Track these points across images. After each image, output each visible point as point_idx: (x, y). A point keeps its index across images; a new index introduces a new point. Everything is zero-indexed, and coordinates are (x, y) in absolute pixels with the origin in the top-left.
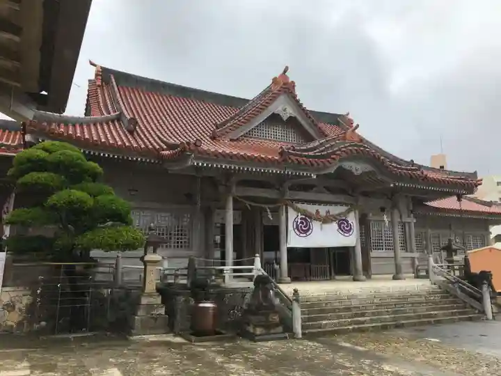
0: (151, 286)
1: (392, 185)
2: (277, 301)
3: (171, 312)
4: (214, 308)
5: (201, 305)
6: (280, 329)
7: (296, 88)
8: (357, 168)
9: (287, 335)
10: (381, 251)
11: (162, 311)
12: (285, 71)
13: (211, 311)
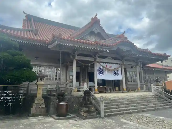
0: (39, 95)
1: (138, 56)
2: (93, 101)
3: (48, 106)
4: (66, 105)
5: (61, 103)
6: (95, 113)
7: (100, 22)
8: (125, 49)
9: (98, 116)
10: (131, 82)
11: (44, 106)
12: (96, 16)
13: (65, 106)
